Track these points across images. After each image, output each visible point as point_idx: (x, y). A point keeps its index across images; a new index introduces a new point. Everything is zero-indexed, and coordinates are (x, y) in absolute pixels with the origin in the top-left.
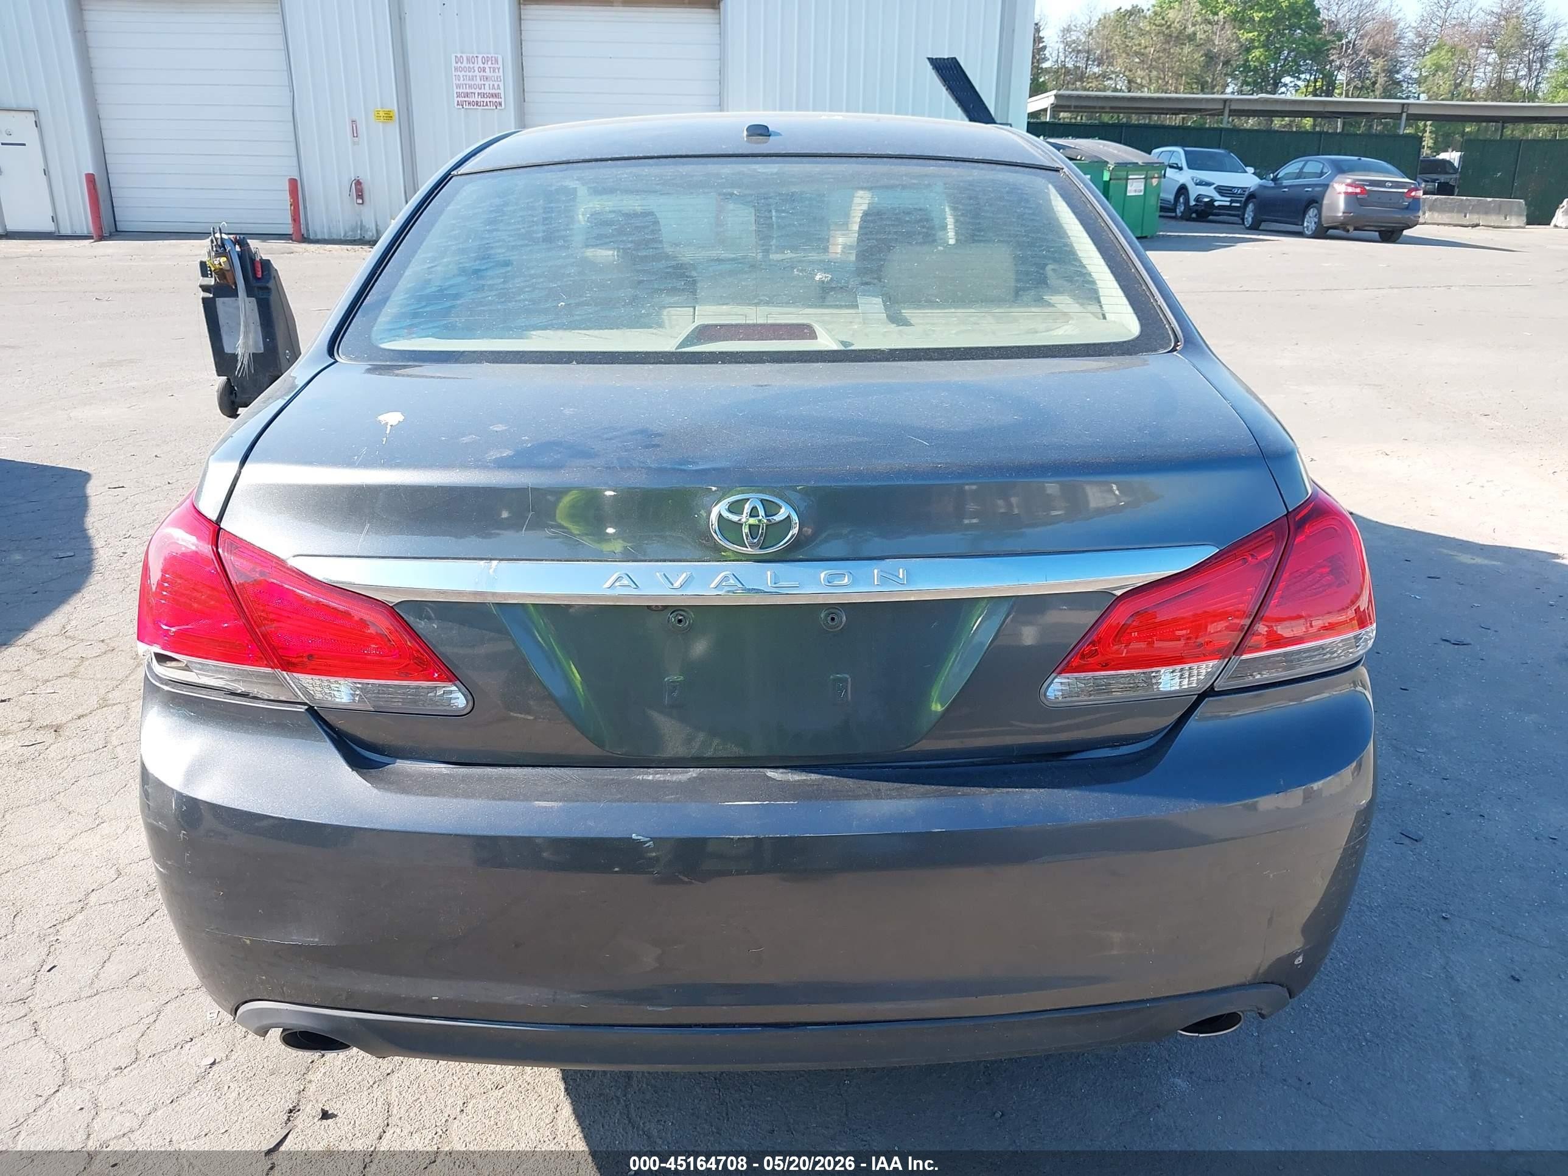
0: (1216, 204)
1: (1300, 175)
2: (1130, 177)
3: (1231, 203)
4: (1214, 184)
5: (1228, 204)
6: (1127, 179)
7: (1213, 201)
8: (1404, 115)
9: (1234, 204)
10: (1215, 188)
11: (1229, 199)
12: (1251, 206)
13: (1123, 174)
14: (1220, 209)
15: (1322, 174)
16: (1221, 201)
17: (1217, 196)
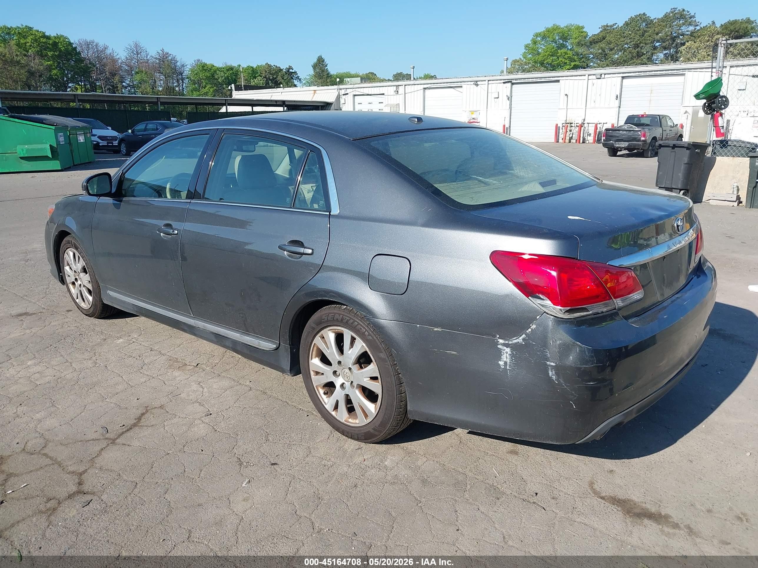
0: (101, 144)
1: (145, 130)
2: (78, 133)
3: (108, 144)
4: (97, 135)
5: (106, 144)
6: (77, 134)
7: (98, 143)
8: (159, 102)
9: (109, 144)
10: (98, 137)
11: (106, 142)
12: (123, 145)
13: (74, 132)
14: (103, 147)
15: (157, 129)
16: (103, 143)
17: (100, 141)
